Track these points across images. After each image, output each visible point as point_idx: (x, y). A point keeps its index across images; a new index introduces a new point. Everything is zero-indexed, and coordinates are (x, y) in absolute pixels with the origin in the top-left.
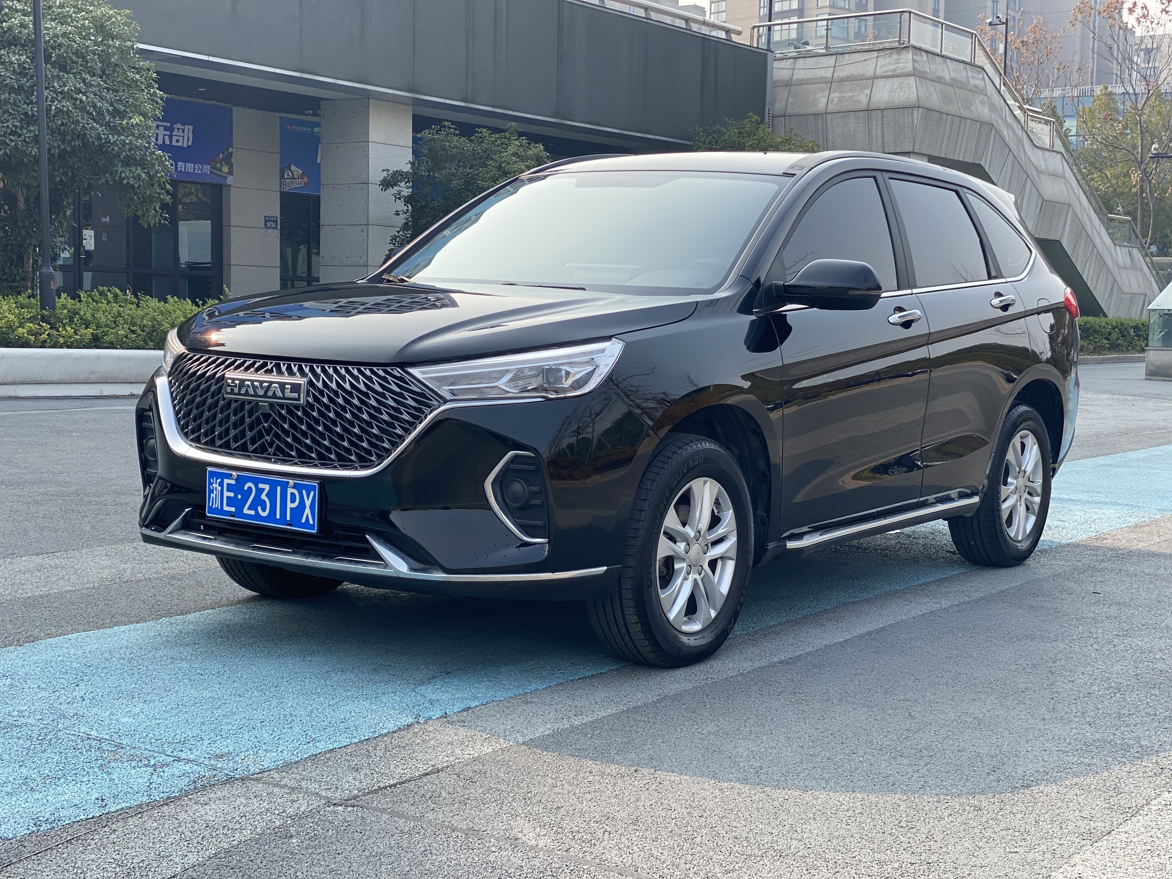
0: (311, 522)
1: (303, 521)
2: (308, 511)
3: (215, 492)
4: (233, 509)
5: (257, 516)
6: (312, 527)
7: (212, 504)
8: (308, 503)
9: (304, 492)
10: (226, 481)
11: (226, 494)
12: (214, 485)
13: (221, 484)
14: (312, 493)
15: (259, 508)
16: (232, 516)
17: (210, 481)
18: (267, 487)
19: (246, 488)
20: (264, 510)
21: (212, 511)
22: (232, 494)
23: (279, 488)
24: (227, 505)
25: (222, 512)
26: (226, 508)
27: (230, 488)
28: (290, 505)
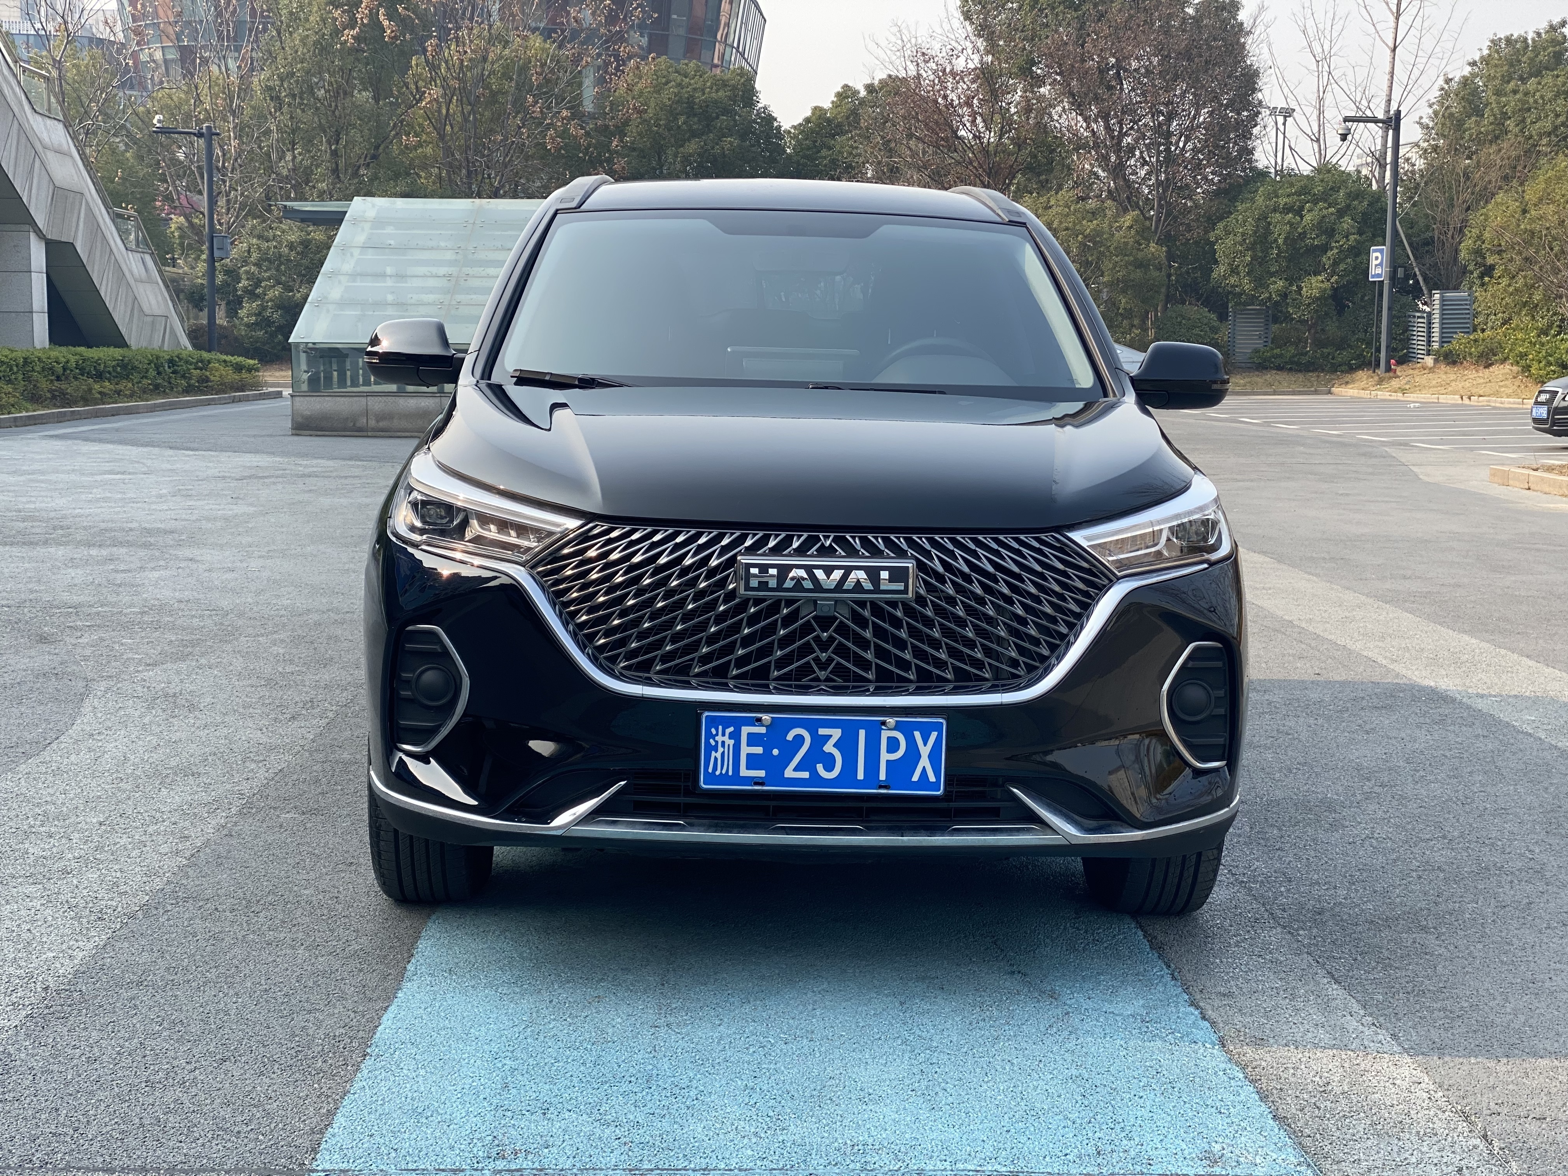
0: (932, 778)
1: (915, 778)
2: (924, 762)
3: (720, 750)
4: (761, 773)
5: (816, 778)
6: (935, 785)
7: (715, 768)
8: (925, 751)
9: (917, 735)
10: (745, 730)
11: (745, 750)
12: (719, 738)
13: (735, 735)
14: (934, 735)
15: (820, 768)
16: (756, 784)
17: (708, 732)
18: (836, 733)
19: (790, 737)
20: (829, 768)
21: (711, 778)
22: (759, 750)
23: (862, 733)
24: (748, 768)
25: (736, 778)
26: (744, 772)
27: (753, 740)
28: (885, 756)
